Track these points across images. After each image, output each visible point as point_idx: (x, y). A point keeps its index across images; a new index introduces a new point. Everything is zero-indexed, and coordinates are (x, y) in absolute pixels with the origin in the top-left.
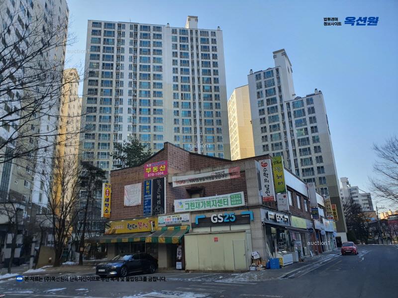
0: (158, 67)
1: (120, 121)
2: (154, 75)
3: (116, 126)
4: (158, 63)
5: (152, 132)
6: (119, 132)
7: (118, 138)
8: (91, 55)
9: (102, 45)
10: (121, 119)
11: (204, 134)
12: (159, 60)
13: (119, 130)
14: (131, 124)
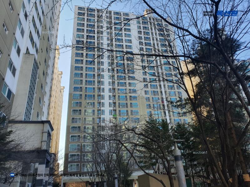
0: (128, 40)
1: (102, 78)
2: (126, 46)
3: (99, 82)
4: (128, 37)
5: (128, 87)
6: (102, 87)
7: (101, 91)
8: (78, 29)
9: (86, 23)
10: (103, 77)
11: (167, 90)
12: (129, 36)
13: (102, 85)
14: (111, 80)
